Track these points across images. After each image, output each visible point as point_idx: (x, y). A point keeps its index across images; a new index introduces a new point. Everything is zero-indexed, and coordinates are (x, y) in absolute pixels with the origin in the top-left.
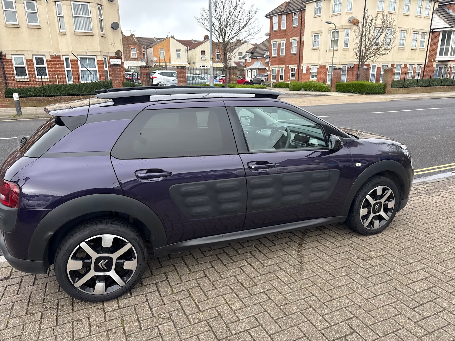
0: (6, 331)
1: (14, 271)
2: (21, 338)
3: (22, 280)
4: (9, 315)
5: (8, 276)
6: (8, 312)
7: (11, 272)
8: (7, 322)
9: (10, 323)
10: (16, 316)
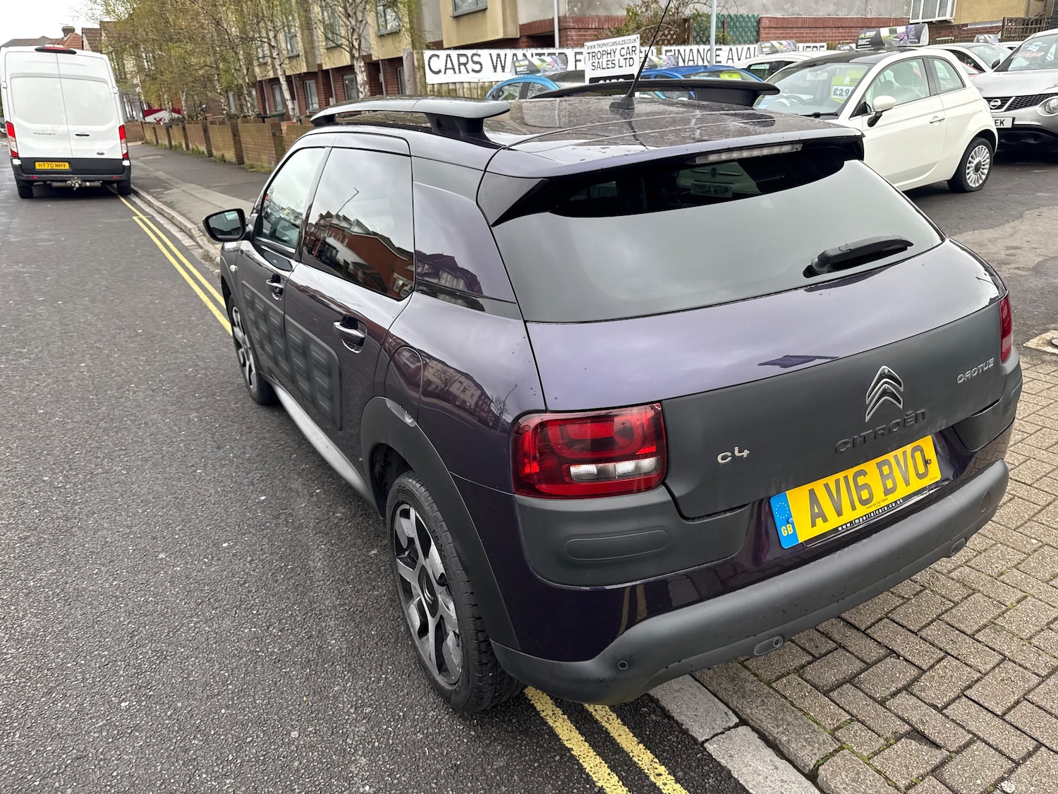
0: (1032, 592)
1: (882, 741)
2: (1019, 563)
3: (894, 695)
4: (1005, 615)
5: (908, 741)
6: (1000, 621)
7: (888, 746)
8: (1019, 606)
9: (1014, 599)
10: (995, 602)
